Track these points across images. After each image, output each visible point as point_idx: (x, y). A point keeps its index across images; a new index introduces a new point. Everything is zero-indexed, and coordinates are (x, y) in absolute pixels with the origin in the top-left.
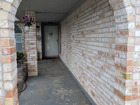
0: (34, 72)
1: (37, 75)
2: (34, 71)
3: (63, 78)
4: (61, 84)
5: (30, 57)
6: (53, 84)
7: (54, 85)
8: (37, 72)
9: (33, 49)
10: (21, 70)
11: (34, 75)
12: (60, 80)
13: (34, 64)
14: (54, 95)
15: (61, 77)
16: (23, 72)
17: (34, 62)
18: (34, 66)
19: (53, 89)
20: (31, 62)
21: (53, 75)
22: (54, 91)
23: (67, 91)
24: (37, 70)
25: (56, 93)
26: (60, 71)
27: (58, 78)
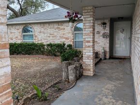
0: (89, 72)
1: (92, 75)
2: (89, 70)
3: (120, 84)
4: (112, 91)
5: (86, 56)
6: (103, 89)
7: (103, 91)
8: (92, 73)
9: (89, 47)
10: (73, 68)
11: (89, 75)
12: (115, 86)
13: (89, 63)
14: (96, 102)
15: (118, 82)
16: (75, 70)
17: (89, 61)
18: (90, 65)
19: (100, 95)
20: (87, 60)
21: (110, 79)
22: (99, 98)
23: (114, 101)
24: (92, 70)
25: (99, 101)
26: (122, 74)
27: (114, 83)
